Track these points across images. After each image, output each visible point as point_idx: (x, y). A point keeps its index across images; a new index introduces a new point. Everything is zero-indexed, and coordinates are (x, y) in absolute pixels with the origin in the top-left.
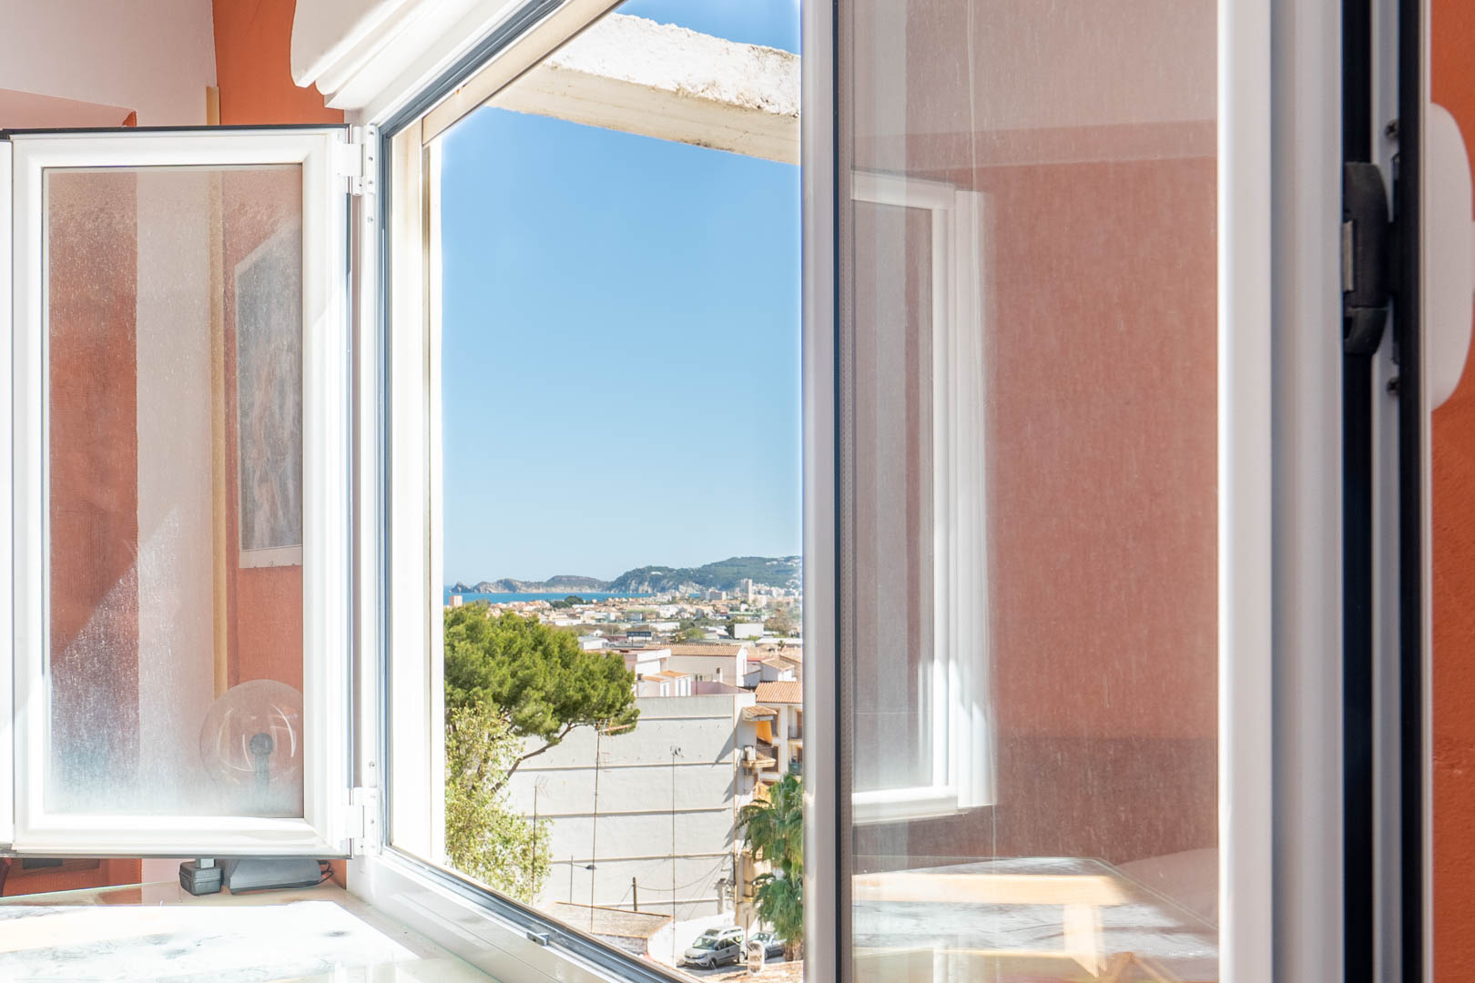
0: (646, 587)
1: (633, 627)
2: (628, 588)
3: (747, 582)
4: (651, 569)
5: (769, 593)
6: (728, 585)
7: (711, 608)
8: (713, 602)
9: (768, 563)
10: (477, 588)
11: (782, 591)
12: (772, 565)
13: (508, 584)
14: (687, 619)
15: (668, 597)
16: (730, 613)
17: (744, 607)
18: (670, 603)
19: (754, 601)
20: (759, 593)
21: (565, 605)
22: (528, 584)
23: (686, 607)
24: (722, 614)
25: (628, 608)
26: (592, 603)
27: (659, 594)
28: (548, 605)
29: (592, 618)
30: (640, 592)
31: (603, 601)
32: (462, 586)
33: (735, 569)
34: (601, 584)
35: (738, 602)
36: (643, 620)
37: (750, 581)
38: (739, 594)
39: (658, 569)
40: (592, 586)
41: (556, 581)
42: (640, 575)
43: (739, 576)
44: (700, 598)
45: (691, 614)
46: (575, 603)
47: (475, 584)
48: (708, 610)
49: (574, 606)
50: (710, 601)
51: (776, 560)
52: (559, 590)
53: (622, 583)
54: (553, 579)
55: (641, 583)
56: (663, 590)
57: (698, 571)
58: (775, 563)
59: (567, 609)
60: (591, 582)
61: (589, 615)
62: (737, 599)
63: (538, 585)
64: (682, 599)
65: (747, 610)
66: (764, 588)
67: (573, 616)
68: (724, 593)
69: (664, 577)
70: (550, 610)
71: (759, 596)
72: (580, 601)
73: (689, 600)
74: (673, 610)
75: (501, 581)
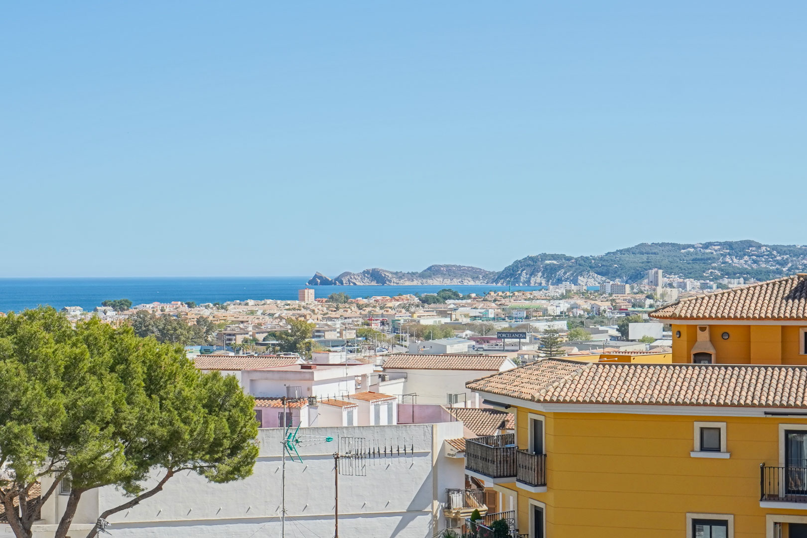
0: (538, 278)
1: (511, 327)
2: (517, 280)
3: (657, 273)
4: (544, 257)
5: (683, 286)
6: (636, 276)
7: (609, 303)
8: (614, 296)
9: (683, 251)
10: (339, 280)
11: (698, 284)
12: (688, 253)
13: (376, 275)
14: (580, 316)
15: (561, 290)
16: (630, 309)
17: (649, 302)
18: (563, 297)
19: (663, 296)
20: (671, 285)
21: (436, 301)
22: (400, 276)
23: (580, 302)
24: (621, 310)
25: (511, 303)
26: (469, 297)
27: (551, 287)
28: (416, 300)
29: (466, 316)
30: (532, 284)
31: (483, 295)
32: (320, 277)
33: (645, 257)
34: (486, 275)
35: (644, 296)
36: (527, 318)
37: (660, 272)
38: (647, 288)
39: (554, 257)
40: (475, 278)
41: (433, 271)
42: (531, 264)
43: (649, 265)
44: (600, 292)
45: (584, 310)
46: (450, 298)
47: (337, 275)
48: (605, 305)
49: (448, 302)
50: (611, 295)
51: (693, 246)
52: (437, 282)
53: (511, 274)
54: (429, 269)
55: (532, 274)
56: (559, 281)
57: (601, 259)
58: (692, 250)
59: (438, 305)
60: (475, 273)
61: (463, 312)
62: (642, 292)
63: (412, 276)
64: (579, 293)
65: (651, 306)
66: (676, 279)
67: (443, 314)
68: (628, 286)
69: (560, 267)
70: (418, 306)
71: (669, 289)
72: (456, 296)
73: (585, 295)
74: (564, 306)
75: (367, 272)
